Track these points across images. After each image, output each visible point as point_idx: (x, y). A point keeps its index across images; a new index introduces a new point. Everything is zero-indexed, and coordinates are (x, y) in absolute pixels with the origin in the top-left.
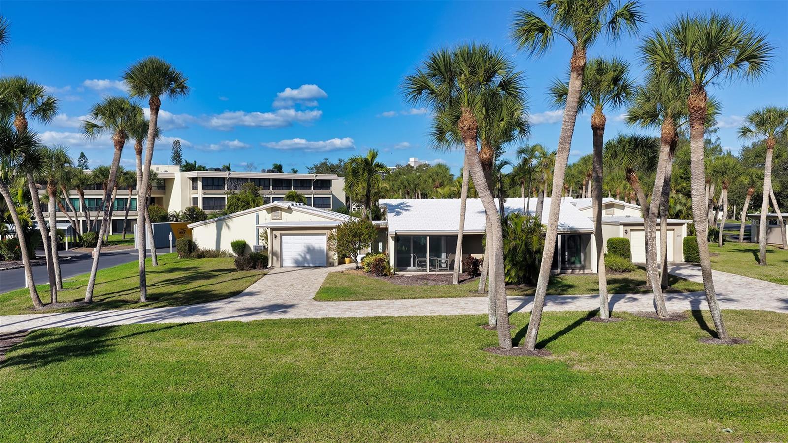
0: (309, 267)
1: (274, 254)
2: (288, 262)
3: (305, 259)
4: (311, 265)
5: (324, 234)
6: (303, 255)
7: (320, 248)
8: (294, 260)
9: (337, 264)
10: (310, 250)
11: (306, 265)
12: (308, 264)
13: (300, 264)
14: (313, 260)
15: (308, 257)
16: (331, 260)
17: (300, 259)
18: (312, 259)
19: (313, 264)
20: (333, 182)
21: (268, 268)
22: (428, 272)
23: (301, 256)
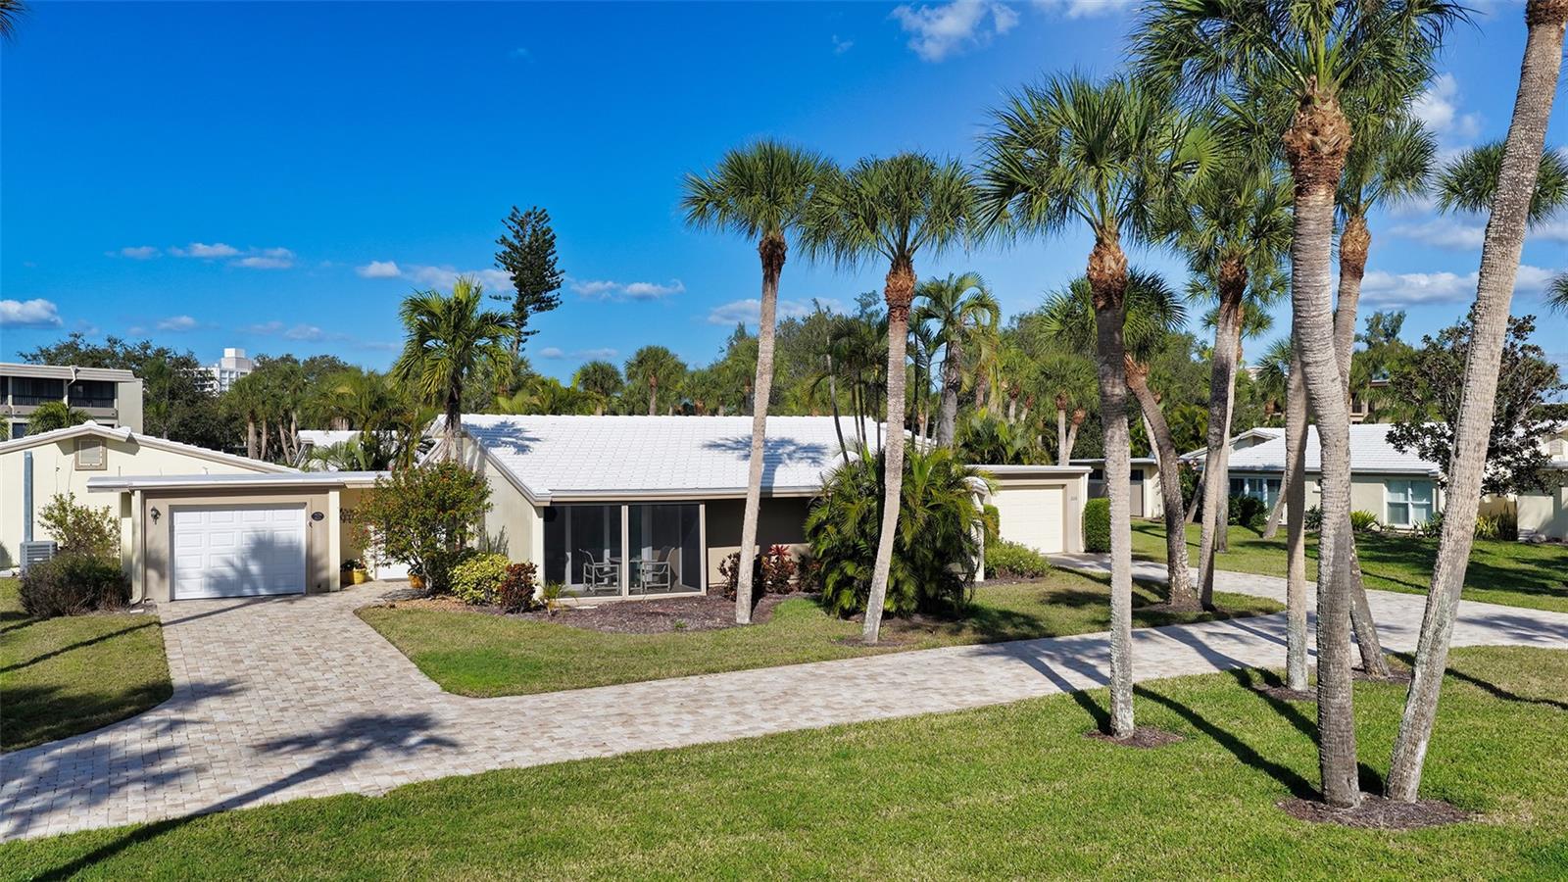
0: (257, 599)
1: (150, 560)
2: (193, 587)
3: (244, 574)
4: (263, 592)
5: (302, 505)
6: (237, 562)
7: (291, 542)
8: (210, 576)
9: (338, 584)
10: (262, 547)
11: (248, 591)
12: (254, 587)
13: (230, 589)
14: (269, 578)
15: (254, 568)
16: (323, 575)
17: (229, 572)
18: (264, 572)
19: (268, 587)
20: (121, 388)
21: (134, 606)
22: (626, 596)
23: (232, 565)
